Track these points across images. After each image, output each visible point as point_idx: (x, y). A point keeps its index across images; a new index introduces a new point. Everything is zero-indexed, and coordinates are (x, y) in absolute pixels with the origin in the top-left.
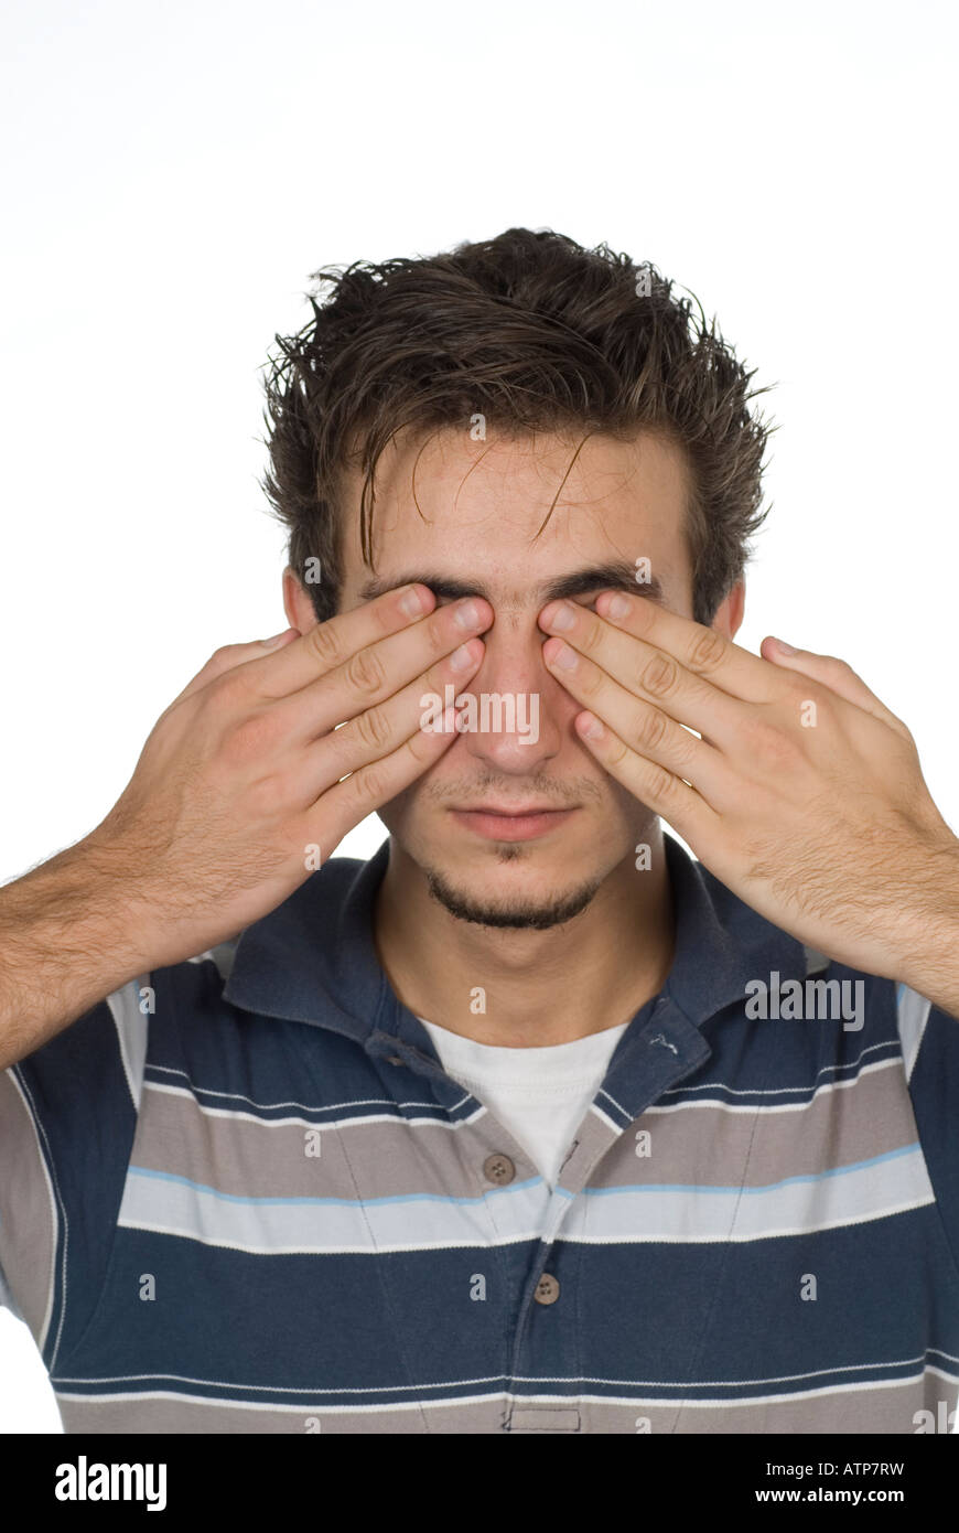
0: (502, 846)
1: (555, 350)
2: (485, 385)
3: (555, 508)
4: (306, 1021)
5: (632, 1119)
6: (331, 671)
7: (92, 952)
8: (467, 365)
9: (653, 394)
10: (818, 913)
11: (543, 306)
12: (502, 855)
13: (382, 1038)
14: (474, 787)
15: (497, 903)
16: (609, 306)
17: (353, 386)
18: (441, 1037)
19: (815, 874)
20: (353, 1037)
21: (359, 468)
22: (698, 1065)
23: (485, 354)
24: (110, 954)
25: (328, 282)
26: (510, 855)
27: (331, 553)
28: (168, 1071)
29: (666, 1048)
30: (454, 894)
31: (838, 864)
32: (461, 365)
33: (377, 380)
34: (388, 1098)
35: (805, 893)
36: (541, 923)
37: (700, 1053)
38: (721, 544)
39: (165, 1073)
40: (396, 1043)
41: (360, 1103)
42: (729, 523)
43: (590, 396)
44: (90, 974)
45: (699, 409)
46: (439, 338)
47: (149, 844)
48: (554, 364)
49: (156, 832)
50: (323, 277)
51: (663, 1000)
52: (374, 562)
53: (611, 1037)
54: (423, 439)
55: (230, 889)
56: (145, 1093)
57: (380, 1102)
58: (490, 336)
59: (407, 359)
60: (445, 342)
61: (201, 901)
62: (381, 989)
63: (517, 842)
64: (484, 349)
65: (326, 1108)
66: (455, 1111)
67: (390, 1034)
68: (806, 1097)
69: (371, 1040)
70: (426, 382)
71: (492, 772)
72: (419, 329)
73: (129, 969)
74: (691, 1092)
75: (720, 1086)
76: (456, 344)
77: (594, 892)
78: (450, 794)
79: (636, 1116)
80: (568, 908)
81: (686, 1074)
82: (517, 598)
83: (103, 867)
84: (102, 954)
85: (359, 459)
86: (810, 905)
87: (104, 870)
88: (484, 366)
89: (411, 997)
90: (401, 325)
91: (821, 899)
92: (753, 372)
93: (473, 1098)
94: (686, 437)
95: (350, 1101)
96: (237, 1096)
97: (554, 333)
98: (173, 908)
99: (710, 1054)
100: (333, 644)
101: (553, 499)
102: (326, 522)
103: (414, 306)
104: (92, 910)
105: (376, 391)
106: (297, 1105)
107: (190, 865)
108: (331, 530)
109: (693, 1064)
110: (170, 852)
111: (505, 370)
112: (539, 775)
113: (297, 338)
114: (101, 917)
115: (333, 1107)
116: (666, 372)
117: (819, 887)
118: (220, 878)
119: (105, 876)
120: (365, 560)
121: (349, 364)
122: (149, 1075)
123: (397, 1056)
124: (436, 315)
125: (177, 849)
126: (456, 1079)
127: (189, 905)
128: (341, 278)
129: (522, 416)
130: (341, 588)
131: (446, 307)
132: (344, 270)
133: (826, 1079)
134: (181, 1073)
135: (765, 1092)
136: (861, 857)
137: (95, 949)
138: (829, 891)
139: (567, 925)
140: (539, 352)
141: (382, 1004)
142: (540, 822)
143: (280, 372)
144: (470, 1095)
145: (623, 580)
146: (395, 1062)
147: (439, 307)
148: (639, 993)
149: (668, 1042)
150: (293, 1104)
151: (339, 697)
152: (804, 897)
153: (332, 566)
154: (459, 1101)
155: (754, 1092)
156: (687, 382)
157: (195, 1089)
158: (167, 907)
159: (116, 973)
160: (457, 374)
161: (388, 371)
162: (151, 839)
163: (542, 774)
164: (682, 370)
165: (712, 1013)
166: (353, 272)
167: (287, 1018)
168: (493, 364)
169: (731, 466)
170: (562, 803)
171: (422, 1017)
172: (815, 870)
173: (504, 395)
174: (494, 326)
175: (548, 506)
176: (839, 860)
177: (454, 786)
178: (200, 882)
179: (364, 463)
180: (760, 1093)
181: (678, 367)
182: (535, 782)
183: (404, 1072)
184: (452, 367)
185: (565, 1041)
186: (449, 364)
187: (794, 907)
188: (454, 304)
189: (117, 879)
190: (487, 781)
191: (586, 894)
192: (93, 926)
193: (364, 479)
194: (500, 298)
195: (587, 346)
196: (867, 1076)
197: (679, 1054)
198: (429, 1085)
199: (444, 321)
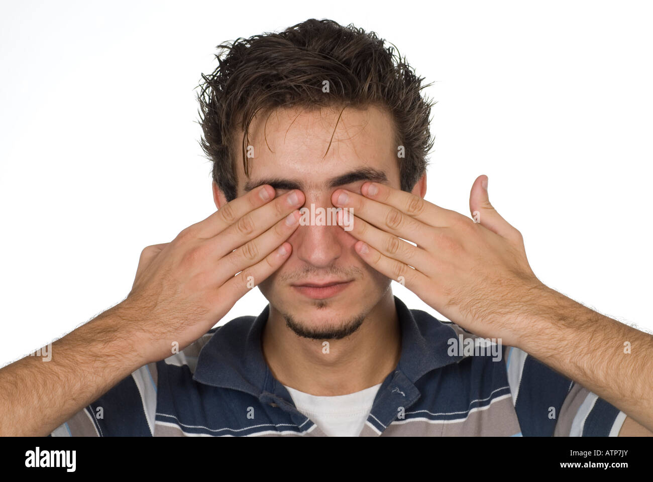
0: (317, 301)
1: (328, 69)
2: (295, 86)
3: (332, 143)
4: (231, 388)
5: (385, 427)
6: (230, 226)
7: (118, 356)
8: (287, 77)
9: (375, 87)
10: (481, 319)
11: (322, 51)
12: (318, 306)
13: (267, 394)
14: (302, 274)
15: (317, 328)
16: (352, 48)
17: (236, 91)
18: (294, 393)
19: (478, 301)
20: (253, 394)
21: (241, 128)
22: (415, 401)
23: (295, 72)
24: (127, 356)
25: (226, 49)
26: (322, 305)
27: (231, 170)
28: (167, 416)
29: (399, 394)
30: (297, 325)
31: (487, 296)
32: (284, 78)
33: (247, 88)
34: (271, 423)
35: (474, 310)
36: (339, 336)
37: (415, 396)
38: (412, 157)
39: (165, 416)
40: (274, 396)
41: (258, 426)
42: (415, 146)
43: (345, 89)
44: (117, 366)
45: (397, 94)
46: (274, 66)
47: (146, 306)
48: (327, 75)
49: (149, 301)
50: (223, 47)
51: (397, 372)
52: (249, 173)
53: (374, 390)
54: (269, 113)
55: (182, 325)
56: (156, 427)
57: (267, 425)
58: (297, 64)
59: (260, 77)
60: (277, 68)
61: (170, 332)
62: (266, 373)
63: (324, 299)
64: (294, 70)
65: (242, 430)
66: (302, 427)
67: (271, 392)
68: (465, 416)
69: (262, 395)
70: (269, 87)
71: (309, 267)
72: (265, 63)
73: (135, 363)
74: (412, 414)
75: (426, 411)
76: (282, 68)
77: (363, 320)
78: (291, 278)
79: (387, 426)
80: (351, 328)
81: (410, 405)
82: (317, 187)
83: (123, 317)
84: (123, 356)
85: (240, 125)
86: (477, 316)
87: (124, 318)
88: (294, 77)
89: (280, 377)
90: (257, 62)
91: (482, 312)
92: (423, 79)
93: (310, 420)
94: (391, 107)
95: (253, 425)
96: (200, 427)
97: (328, 61)
98: (157, 334)
99: (420, 395)
100: (231, 215)
101: (330, 138)
102: (228, 156)
103: (262, 53)
104: (118, 336)
105: (247, 92)
106: (228, 429)
107: (164, 314)
108: (230, 161)
109: (412, 400)
110: (155, 309)
111: (305, 78)
112: (332, 266)
113: (212, 75)
114: (122, 340)
115: (245, 429)
116: (381, 78)
117: (480, 307)
118: (178, 320)
119: (124, 321)
120: (245, 173)
121: (234, 82)
122: (158, 418)
123: (274, 402)
124: (272, 56)
125: (159, 308)
126: (302, 413)
127: (164, 333)
128: (231, 47)
129: (313, 99)
130: (236, 187)
131: (277, 52)
132: (233, 43)
133: (474, 406)
134: (173, 417)
135: (447, 414)
136: (497, 292)
137: (119, 354)
138: (485, 309)
139: (351, 336)
140: (319, 70)
141: (267, 379)
142: (334, 289)
143: (205, 91)
144: (309, 419)
145: (367, 176)
146: (273, 405)
147: (274, 53)
148: (387, 369)
149: (400, 391)
150: (227, 429)
151: (234, 237)
152: (474, 312)
153: (232, 177)
154: (303, 423)
155: (441, 414)
156: (391, 82)
157: (181, 424)
158: (154, 334)
159: (129, 365)
160: (282, 82)
161: (251, 83)
162: (147, 303)
163: (334, 266)
164: (388, 77)
165: (420, 377)
166: (237, 43)
167: (223, 387)
168: (299, 76)
169: (413, 120)
170: (345, 278)
171: (286, 385)
172: (477, 300)
173: (304, 90)
174: (299, 59)
175: (327, 142)
176: (487, 295)
177: (293, 274)
178: (169, 323)
179: (243, 126)
180: (444, 414)
181: (386, 75)
182: (331, 270)
183: (278, 410)
184: (281, 79)
185: (354, 392)
186: (278, 77)
187: (470, 317)
188: (280, 52)
189: (130, 322)
190: (308, 271)
191: (359, 322)
192: (118, 343)
193: (243, 134)
194: (303, 48)
195: (342, 66)
196: (495, 403)
197: (406, 397)
198: (290, 415)
199: (275, 59)
